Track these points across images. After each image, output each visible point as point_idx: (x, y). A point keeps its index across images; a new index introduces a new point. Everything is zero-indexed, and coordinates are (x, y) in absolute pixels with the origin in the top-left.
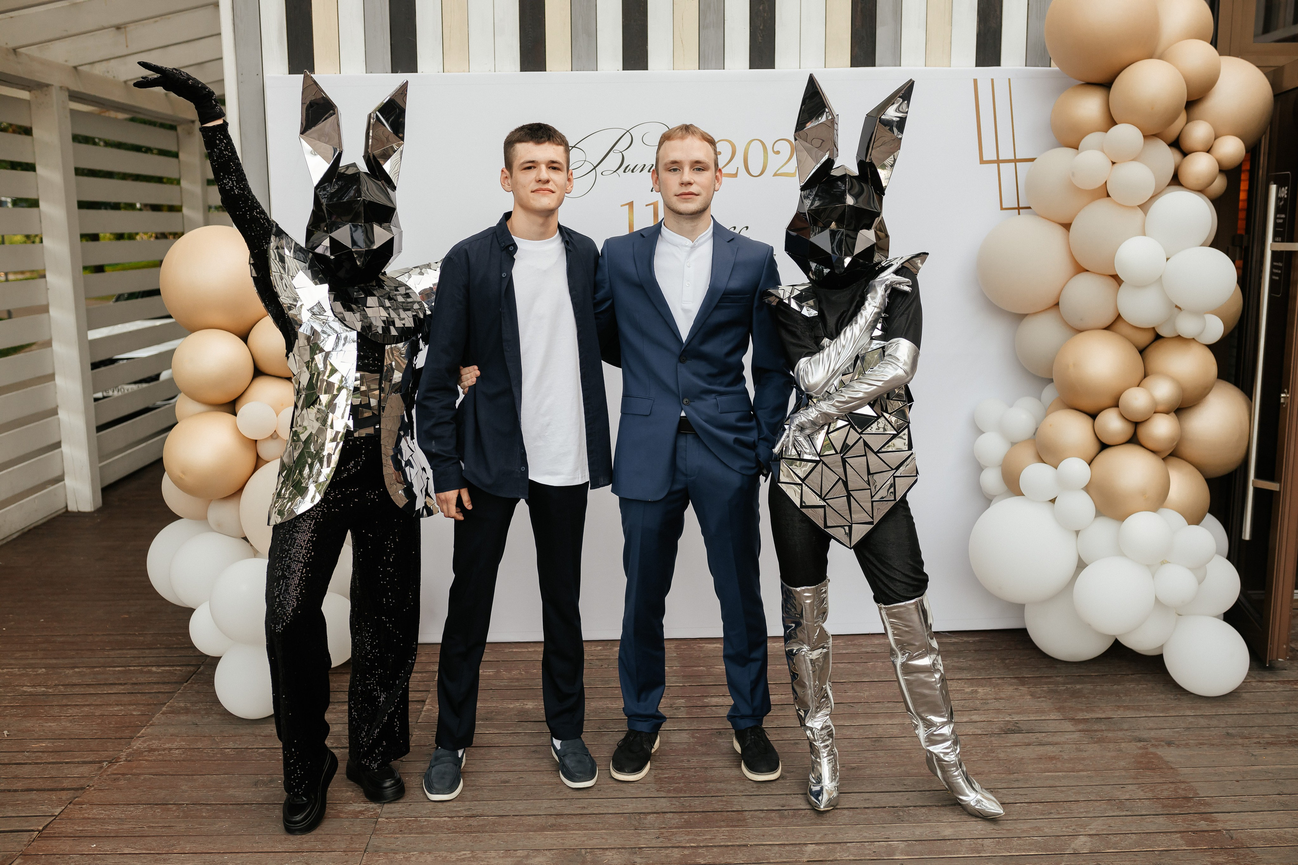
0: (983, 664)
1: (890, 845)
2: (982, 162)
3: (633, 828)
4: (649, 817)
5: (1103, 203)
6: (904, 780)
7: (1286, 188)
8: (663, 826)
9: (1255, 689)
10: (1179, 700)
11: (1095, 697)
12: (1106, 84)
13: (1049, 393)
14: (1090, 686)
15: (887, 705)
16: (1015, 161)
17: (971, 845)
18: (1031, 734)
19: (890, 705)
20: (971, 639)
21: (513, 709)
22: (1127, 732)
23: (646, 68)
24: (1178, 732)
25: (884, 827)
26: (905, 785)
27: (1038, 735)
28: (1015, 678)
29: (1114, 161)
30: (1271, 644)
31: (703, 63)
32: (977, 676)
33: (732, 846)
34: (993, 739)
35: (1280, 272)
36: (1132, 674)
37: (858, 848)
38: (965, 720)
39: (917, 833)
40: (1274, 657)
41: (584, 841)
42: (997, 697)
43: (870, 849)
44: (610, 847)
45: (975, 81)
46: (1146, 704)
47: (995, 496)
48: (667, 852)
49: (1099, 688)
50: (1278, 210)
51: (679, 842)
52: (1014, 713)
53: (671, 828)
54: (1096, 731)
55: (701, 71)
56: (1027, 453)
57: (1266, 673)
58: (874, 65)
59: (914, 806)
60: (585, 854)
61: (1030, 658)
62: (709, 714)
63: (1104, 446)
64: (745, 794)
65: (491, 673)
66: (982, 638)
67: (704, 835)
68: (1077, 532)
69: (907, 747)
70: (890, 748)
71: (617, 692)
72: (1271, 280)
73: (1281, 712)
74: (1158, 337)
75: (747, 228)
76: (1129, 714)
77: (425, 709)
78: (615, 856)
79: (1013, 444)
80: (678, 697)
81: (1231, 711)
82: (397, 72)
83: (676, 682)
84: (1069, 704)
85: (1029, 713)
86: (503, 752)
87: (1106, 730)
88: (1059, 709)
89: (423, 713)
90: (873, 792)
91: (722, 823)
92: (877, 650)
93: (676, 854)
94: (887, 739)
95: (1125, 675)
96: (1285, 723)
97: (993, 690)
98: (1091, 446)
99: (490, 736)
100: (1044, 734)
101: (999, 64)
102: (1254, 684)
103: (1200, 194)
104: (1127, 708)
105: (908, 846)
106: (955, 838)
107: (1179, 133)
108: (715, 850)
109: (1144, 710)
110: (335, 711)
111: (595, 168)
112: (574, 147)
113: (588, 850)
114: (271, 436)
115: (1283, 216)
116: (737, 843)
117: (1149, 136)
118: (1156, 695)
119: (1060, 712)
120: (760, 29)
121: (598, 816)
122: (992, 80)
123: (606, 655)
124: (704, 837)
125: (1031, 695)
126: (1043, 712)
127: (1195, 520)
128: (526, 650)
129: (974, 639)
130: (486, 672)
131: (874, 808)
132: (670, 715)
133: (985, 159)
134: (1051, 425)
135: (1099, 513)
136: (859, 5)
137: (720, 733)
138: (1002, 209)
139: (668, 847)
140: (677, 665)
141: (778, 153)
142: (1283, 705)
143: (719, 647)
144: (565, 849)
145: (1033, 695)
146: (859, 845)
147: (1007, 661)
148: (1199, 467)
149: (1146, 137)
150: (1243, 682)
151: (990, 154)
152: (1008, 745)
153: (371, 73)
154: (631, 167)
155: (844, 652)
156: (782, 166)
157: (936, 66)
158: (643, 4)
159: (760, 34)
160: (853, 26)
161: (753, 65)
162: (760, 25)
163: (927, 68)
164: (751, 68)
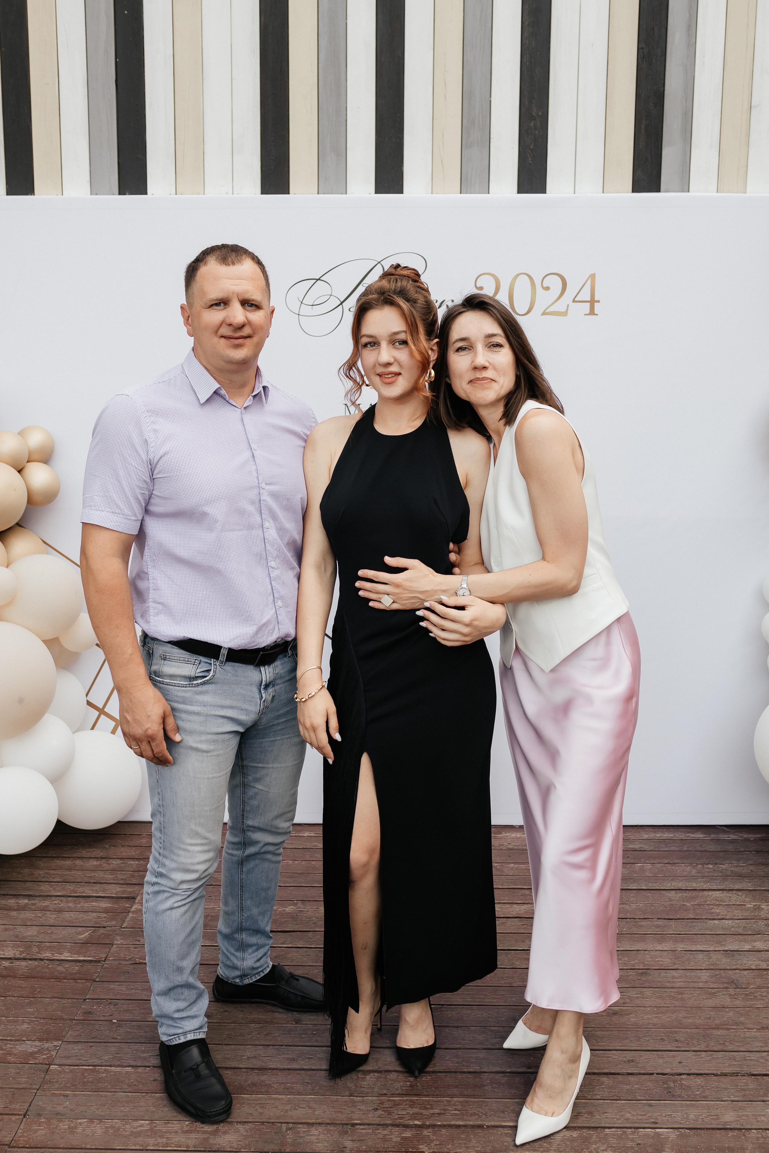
0: (766, 870)
1: (659, 1135)
3: (347, 1093)
4: (368, 1077)
6: (676, 1032)
8: (385, 1092)
15: (656, 923)
17: (758, 1138)
19: (660, 923)
20: (752, 836)
23: (401, 191)
25: (650, 1105)
26: (677, 1041)
31: (465, 185)
32: (760, 886)
33: (464, 1126)
37: (619, 1137)
38: (747, 947)
39: (692, 1116)
41: (287, 1111)
43: (633, 1140)
44: (318, 1121)
48: (385, 1132)
51: (401, 1118)
53: (393, 1095)
55: (464, 195)
58: (658, 190)
59: (689, 1074)
60: (286, 1131)
64: (486, 1047)
67: (432, 1108)
69: (678, 985)
70: (659, 985)
77: (133, 909)
78: (322, 1136)
82: (125, 194)
89: (130, 915)
90: (639, 1050)
91: (456, 1091)
92: (646, 847)
93: (395, 1136)
94: (656, 972)
105: (681, 1136)
106: (738, 1127)
108: (444, 1131)
110: (33, 907)
111: (342, 303)
112: (319, 279)
113: (290, 1125)
116: (471, 1123)
120: (530, 149)
121: (308, 1073)
124: (432, 1111)
131: (640, 1074)
136: (643, 122)
139: (387, 1125)
141: (547, 288)
144: (263, 1123)
146: (619, 1132)
153: (97, 194)
156: (553, 304)
157: (729, 193)
158: (398, 120)
159: (530, 154)
160: (636, 146)
161: (521, 190)
162: (531, 144)
163: (719, 194)
164: (518, 192)
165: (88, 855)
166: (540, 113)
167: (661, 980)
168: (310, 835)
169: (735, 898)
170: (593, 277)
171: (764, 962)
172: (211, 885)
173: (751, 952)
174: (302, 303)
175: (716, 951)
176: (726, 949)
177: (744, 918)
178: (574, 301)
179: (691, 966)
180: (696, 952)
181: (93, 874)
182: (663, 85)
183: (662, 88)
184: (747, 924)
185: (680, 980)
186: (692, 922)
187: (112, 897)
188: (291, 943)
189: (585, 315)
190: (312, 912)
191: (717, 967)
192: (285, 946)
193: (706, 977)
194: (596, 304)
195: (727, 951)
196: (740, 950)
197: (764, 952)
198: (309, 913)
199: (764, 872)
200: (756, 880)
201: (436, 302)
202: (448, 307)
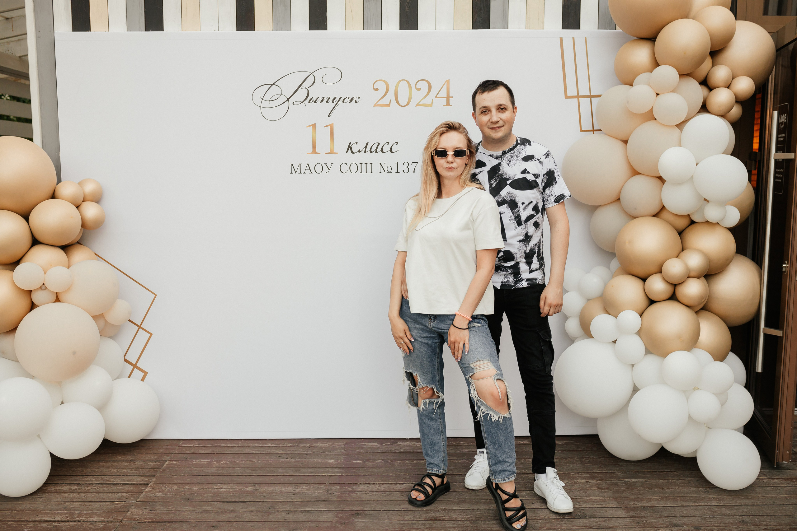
2: (567, 97)
5: (651, 124)
7: (786, 115)
9: (766, 485)
10: (708, 492)
11: (645, 490)
12: (652, 39)
13: (615, 264)
14: (642, 480)
16: (591, 96)
18: (592, 519)
21: (211, 491)
22: (666, 518)
23: (326, 29)
24: (705, 519)
27: (598, 520)
28: (588, 473)
29: (658, 93)
30: (777, 450)
31: (366, 25)
34: (563, 522)
35: (782, 176)
36: (674, 471)
40: (780, 460)
42: (572, 488)
45: (561, 39)
46: (683, 495)
47: (577, 338)
49: (649, 482)
50: (779, 132)
52: (582, 502)
54: (642, 517)
55: (365, 31)
56: (597, 307)
57: (775, 472)
58: (489, 28)
61: (601, 458)
62: (354, 498)
63: (652, 302)
65: (205, 463)
66: (568, 441)
68: (633, 365)
71: (291, 479)
72: (775, 182)
73: (784, 503)
74: (692, 222)
75: (397, 143)
76: (669, 503)
77: (146, 490)
79: (589, 300)
80: (335, 484)
81: (746, 502)
82: (149, 31)
83: (337, 472)
84: (625, 495)
85: (594, 502)
86: (190, 527)
87: (650, 517)
88: (616, 499)
89: (143, 494)
95: (669, 472)
96: (788, 513)
97: (570, 482)
98: (642, 301)
99: (186, 513)
100: (602, 520)
101: (579, 28)
102: (765, 481)
103: (721, 117)
104: (668, 499)
107: (706, 75)
109: (681, 500)
110: (80, 491)
111: (288, 99)
112: (273, 84)
114: (41, 287)
115: (784, 135)
117: (683, 75)
118: (690, 488)
119: (616, 501)
120: (407, 2)
122: (573, 39)
123: (293, 450)
125: (597, 487)
126: (604, 501)
127: (720, 357)
128: (237, 445)
129: (562, 442)
130: (202, 462)
132: (325, 499)
133: (568, 95)
134: (612, 286)
135: (648, 352)
137: (358, 514)
138: (581, 131)
140: (342, 458)
141: (419, 89)
142: (787, 498)
143: (376, 446)
145: (599, 487)
147: (584, 460)
148: (724, 319)
149: (681, 75)
150: (757, 479)
151: (572, 92)
152: (574, 528)
153: (131, 31)
154: (314, 99)
155: (466, 450)
156: (422, 99)
157: (532, 29)
159: (407, 5)
161: (402, 27)
163: (526, 30)
164: (400, 30)
165: (123, 459)
167: (485, 526)
168: (272, 445)
170: (448, 82)
172: (201, 475)
174: (262, 99)
176: (531, 507)
178: (436, 97)
181: (123, 471)
187: (134, 484)
188: (247, 508)
189: (444, 106)
190: (264, 490)
192: (242, 510)
194: (450, 99)
195: (531, 509)
198: (262, 491)
199: (564, 462)
200: (558, 467)
201: (348, 99)
202: (356, 102)
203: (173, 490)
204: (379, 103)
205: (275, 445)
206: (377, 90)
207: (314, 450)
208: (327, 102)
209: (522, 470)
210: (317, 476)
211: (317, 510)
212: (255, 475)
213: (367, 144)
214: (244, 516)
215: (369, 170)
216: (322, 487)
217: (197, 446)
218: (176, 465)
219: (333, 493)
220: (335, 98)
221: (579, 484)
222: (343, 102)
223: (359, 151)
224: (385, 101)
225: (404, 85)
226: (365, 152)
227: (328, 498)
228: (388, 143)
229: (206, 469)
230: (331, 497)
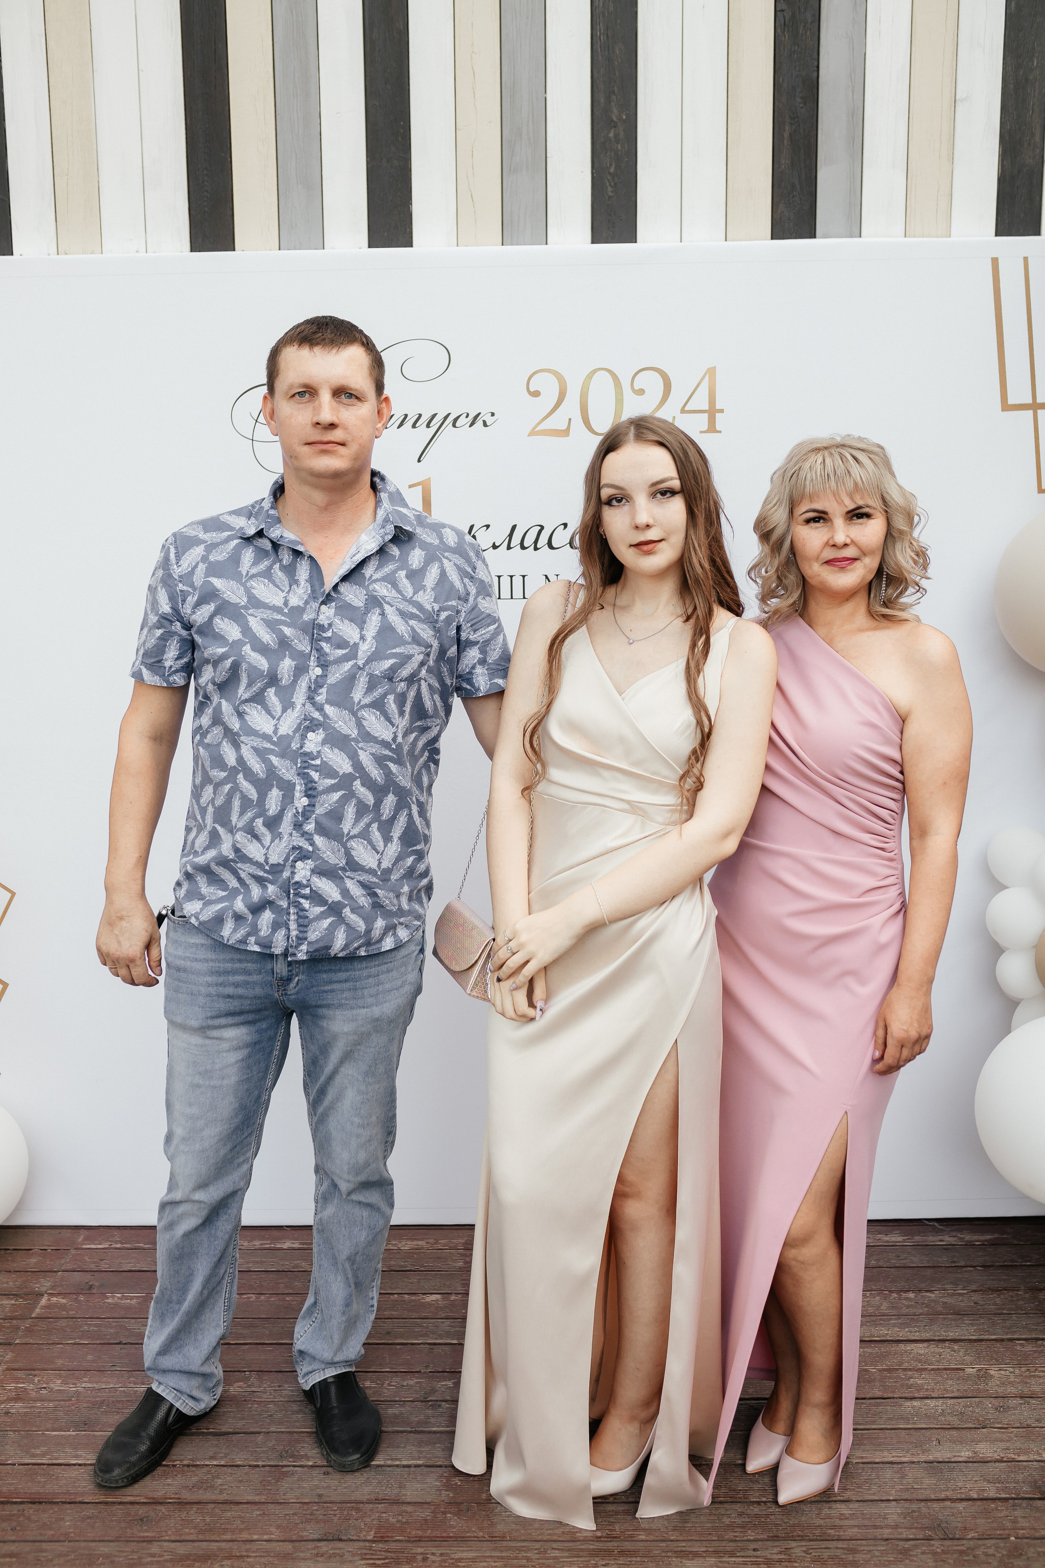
0: (999, 1301)
2: (1006, 407)
23: (409, 244)
31: (509, 233)
38: (965, 1454)
42: (1026, 1391)
45: (995, 262)
47: (1024, 1000)
55: (507, 248)
58: (812, 235)
65: (134, 1302)
97: (1018, 1371)
101: (1038, 232)
120: (609, 173)
122: (1026, 259)
133: (1011, 401)
136: (787, 128)
138: (1040, 490)
141: (641, 392)
151: (1019, 393)
157: (923, 237)
158: (402, 131)
159: (609, 181)
160: (776, 166)
161: (598, 237)
162: (611, 165)
163: (908, 239)
164: (593, 242)
166: (624, 117)
167: (822, 1522)
168: (293, 1246)
169: (949, 1356)
170: (711, 372)
171: (992, 1484)
172: (118, 1347)
173: (970, 1465)
174: (256, 421)
175: (913, 1463)
176: (931, 1458)
177: (961, 1395)
178: (683, 411)
179: (874, 1494)
180: (881, 1466)
182: (816, 69)
183: (815, 74)
184: (966, 1406)
185: (851, 1522)
186: (878, 1405)
188: (225, 1457)
189: (701, 432)
190: (271, 1395)
191: (914, 1496)
192: (215, 1463)
193: (895, 1517)
194: (718, 416)
195: (932, 1462)
196: (953, 1460)
197: (993, 1464)
198: (265, 1396)
199: (995, 1304)
200: (982, 1321)
201: (467, 417)
202: (485, 424)
203: (51, 1390)
204: (542, 427)
205: (301, 1244)
206: (536, 394)
207: (393, 1262)
208: (414, 426)
209: (897, 1329)
210: (398, 1347)
211: (398, 1463)
212: (250, 1344)
213: (514, 528)
214: (219, 1481)
215: (518, 593)
216: (411, 1382)
217: (119, 1246)
218: (63, 1307)
219: (439, 1406)
220: (434, 416)
221: (1040, 1377)
222: (454, 425)
223: (495, 547)
224: (558, 421)
225: (603, 381)
226: (509, 548)
227: (426, 1423)
228: (565, 525)
229: (133, 1321)
230: (432, 1420)
